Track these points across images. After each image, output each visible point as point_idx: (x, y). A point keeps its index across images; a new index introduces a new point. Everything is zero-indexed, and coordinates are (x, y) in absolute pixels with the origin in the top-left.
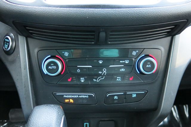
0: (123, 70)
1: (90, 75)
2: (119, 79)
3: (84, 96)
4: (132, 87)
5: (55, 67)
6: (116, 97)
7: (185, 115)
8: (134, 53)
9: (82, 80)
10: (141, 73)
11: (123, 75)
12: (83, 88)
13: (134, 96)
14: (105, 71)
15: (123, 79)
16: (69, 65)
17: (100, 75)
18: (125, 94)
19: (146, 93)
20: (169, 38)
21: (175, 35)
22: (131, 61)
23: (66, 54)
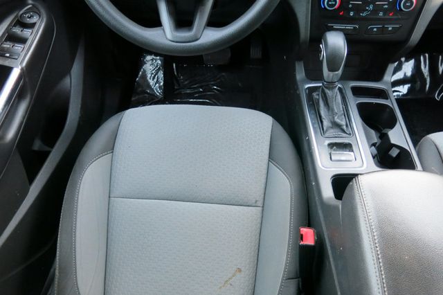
0: (386, 6)
2: (381, 14)
3: (350, 27)
5: (334, 3)
6: (375, 29)
7: (439, 72)
9: (352, 14)
10: (401, 10)
11: (385, 11)
12: (351, 20)
13: (390, 29)
14: (371, 7)
15: (384, 14)
17: (367, 10)
18: (383, 27)
19: (400, 28)
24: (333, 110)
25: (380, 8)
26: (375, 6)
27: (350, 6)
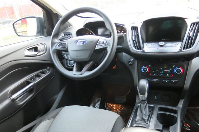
0: (169, 72)
1: (158, 73)
2: (168, 75)
3: (155, 80)
4: (173, 78)
5: (146, 70)
6: (167, 82)
8: (174, 66)
9: (155, 75)
12: (155, 77)
13: (174, 81)
14: (163, 72)
15: (169, 75)
16: (151, 69)
17: (161, 73)
18: (170, 81)
19: (178, 81)
20: (188, 61)
21: (190, 60)
22: (172, 69)
23: (150, 66)
24: (143, 113)
25: (167, 73)
26: (164, 71)
27: (154, 71)
